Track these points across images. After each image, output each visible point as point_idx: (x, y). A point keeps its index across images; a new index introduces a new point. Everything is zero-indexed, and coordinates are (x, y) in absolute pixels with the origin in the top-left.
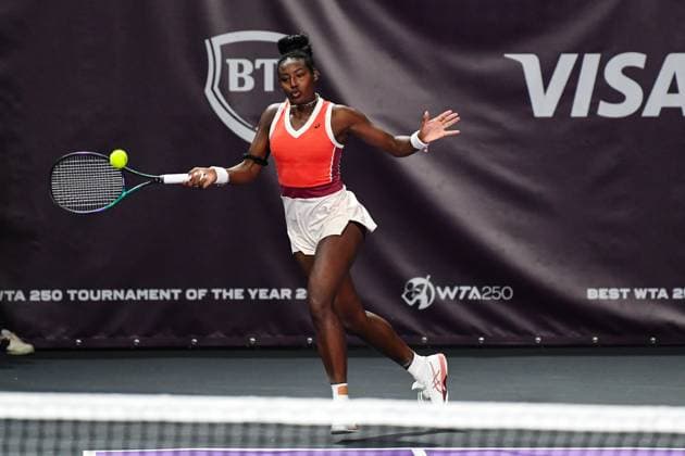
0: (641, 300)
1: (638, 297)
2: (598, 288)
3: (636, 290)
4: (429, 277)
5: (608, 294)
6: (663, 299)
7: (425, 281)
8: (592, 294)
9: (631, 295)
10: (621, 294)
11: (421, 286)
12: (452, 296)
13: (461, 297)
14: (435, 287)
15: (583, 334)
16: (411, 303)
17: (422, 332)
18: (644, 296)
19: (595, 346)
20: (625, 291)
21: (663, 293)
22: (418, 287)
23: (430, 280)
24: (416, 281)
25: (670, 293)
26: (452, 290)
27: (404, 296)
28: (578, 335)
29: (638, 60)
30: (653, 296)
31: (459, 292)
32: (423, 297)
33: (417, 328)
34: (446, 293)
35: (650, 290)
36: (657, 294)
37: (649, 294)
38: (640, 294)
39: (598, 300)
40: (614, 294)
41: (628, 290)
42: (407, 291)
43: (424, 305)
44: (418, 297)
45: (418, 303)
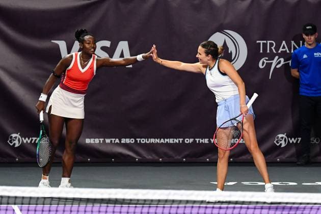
0: (108, 143)
1: (107, 142)
2: (90, 138)
3: (106, 139)
4: (19, 133)
5: (94, 141)
6: (117, 143)
7: (18, 135)
8: (88, 141)
9: (104, 141)
10: (100, 141)
11: (16, 138)
12: (29, 141)
13: (33, 142)
14: (22, 138)
15: (84, 157)
16: (11, 144)
17: (16, 156)
18: (109, 142)
19: (89, 162)
20: (102, 140)
21: (117, 141)
22: (15, 138)
23: (20, 135)
24: (14, 135)
25: (120, 141)
26: (29, 139)
27: (8, 142)
28: (81, 158)
29: (107, 44)
30: (113, 142)
31: (32, 140)
32: (16, 142)
33: (14, 155)
34: (26, 140)
35: (112, 139)
36: (115, 141)
37: (111, 141)
38: (108, 141)
39: (90, 143)
40: (97, 141)
41: (103, 139)
42: (10, 139)
43: (17, 145)
44: (14, 142)
45: (14, 144)
